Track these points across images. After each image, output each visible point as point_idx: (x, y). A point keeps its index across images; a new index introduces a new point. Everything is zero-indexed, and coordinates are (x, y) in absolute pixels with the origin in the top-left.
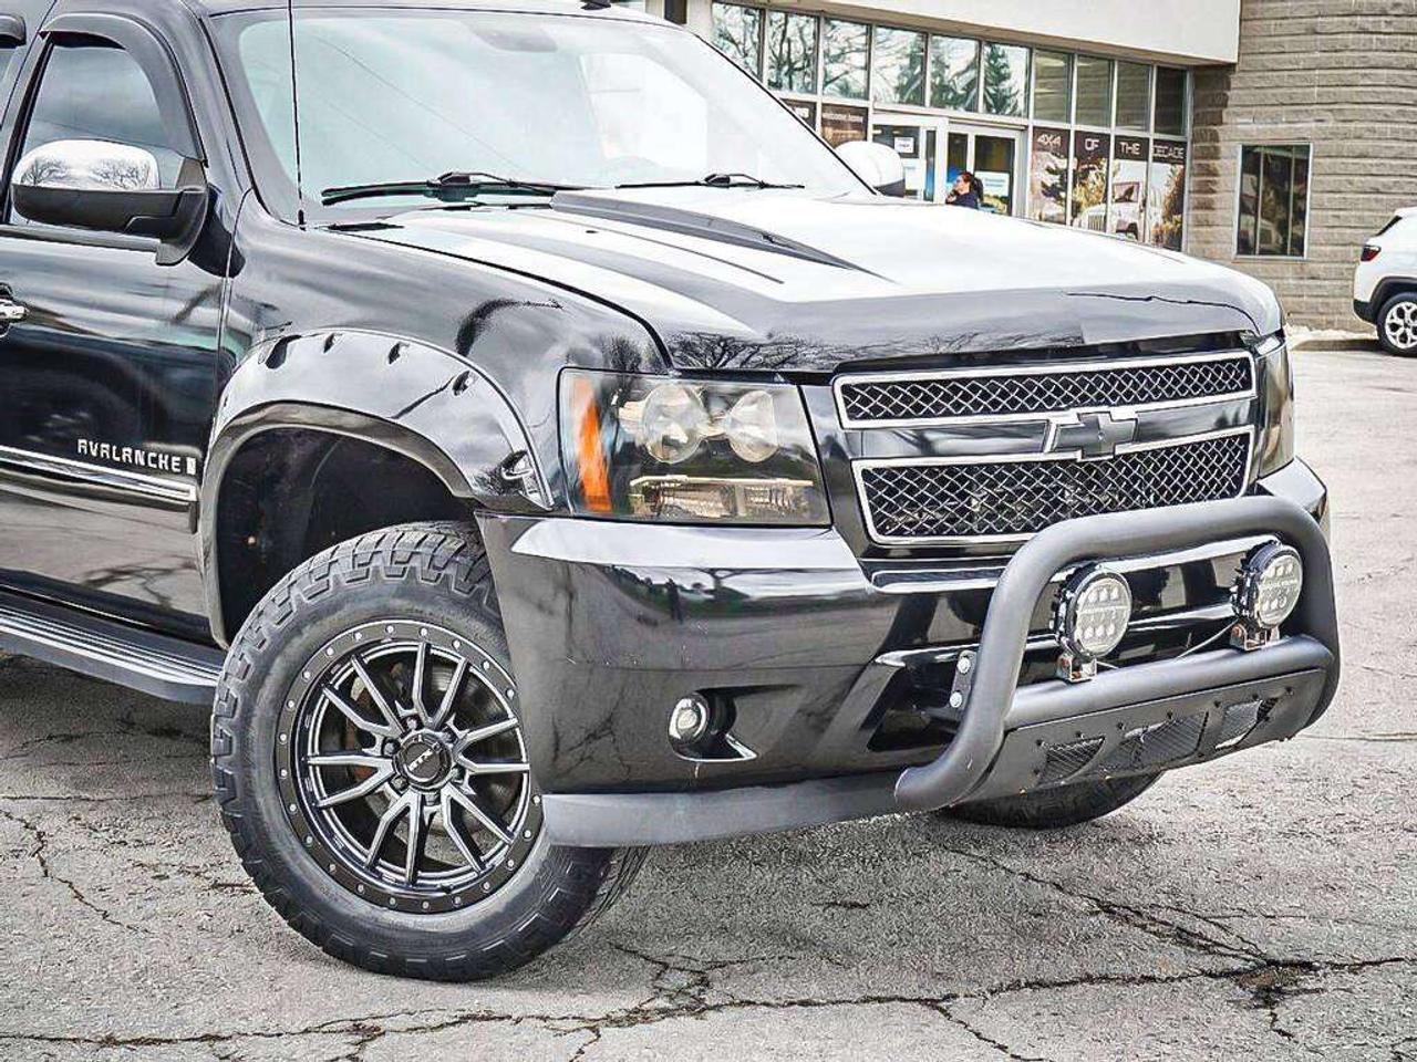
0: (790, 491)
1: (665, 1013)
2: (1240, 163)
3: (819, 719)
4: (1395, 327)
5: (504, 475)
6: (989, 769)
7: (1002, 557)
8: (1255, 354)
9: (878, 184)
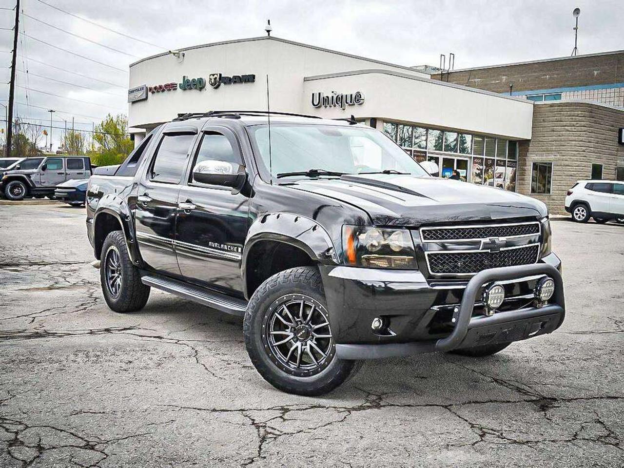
0: (407, 260)
1: (369, 407)
2: (532, 167)
3: (414, 324)
4: (577, 214)
5: (326, 254)
6: (463, 340)
7: (467, 279)
8: (541, 222)
9: (431, 173)
